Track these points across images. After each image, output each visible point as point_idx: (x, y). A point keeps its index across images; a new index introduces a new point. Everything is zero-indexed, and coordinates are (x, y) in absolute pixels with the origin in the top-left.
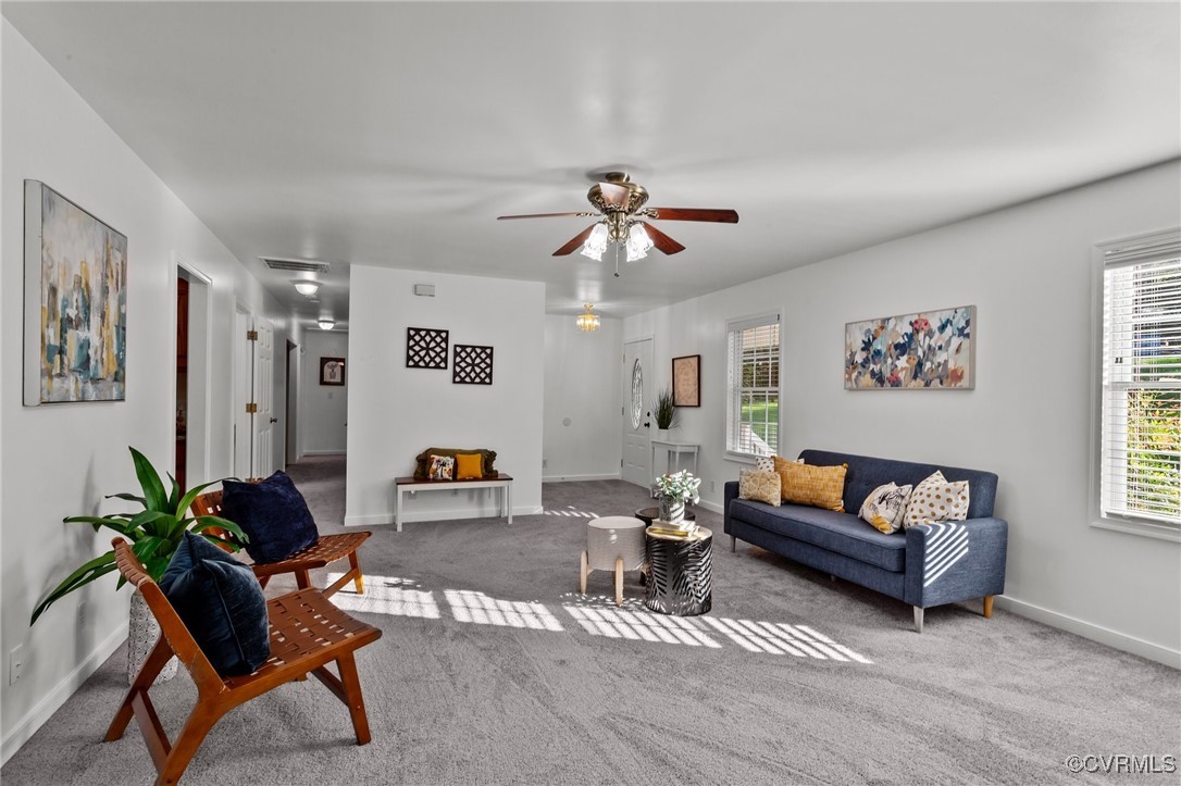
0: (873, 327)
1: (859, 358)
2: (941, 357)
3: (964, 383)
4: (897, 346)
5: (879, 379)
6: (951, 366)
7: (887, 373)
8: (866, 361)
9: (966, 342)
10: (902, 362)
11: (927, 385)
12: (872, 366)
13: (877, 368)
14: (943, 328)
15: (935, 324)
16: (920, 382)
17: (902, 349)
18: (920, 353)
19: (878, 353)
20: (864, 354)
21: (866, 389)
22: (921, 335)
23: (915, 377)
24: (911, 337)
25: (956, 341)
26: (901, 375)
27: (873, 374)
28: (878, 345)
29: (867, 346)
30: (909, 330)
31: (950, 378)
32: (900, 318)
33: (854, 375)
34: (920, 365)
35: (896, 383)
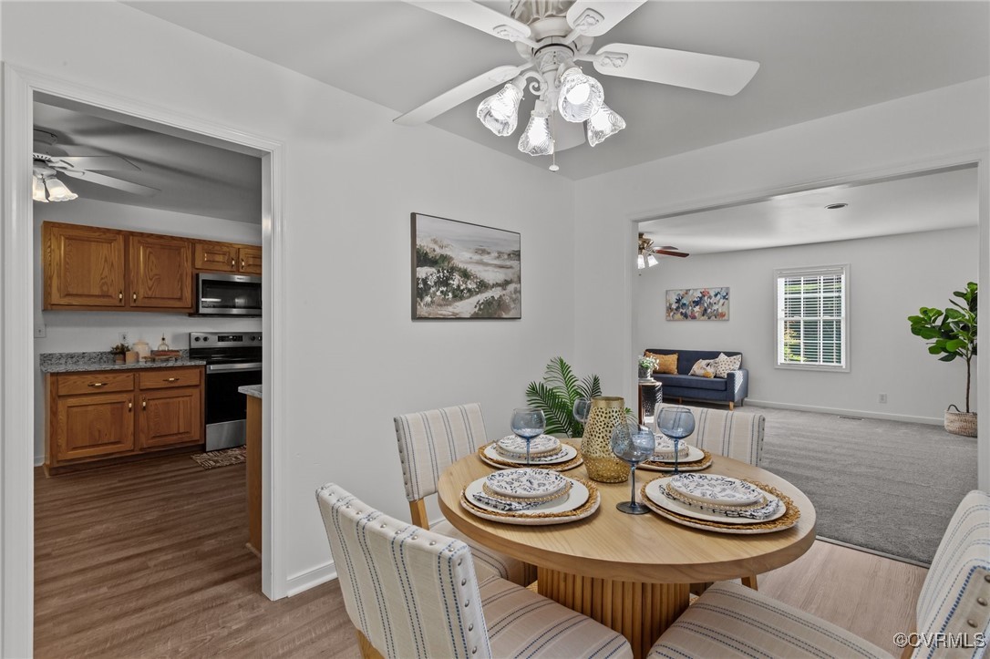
0: (681, 293)
1: (674, 306)
2: (715, 307)
3: (726, 318)
4: (694, 302)
5: (685, 316)
6: (720, 311)
7: (689, 313)
8: (677, 309)
9: (727, 301)
10: (697, 309)
11: (709, 318)
12: (681, 310)
13: (684, 311)
14: (716, 295)
15: (712, 294)
16: (705, 317)
17: (696, 303)
18: (706, 305)
19: (684, 304)
20: (677, 305)
21: (678, 320)
22: (706, 298)
23: (703, 315)
24: (701, 298)
25: (722, 301)
26: (696, 315)
27: (682, 314)
28: (684, 301)
29: (678, 301)
30: (700, 295)
31: (720, 316)
32: (696, 290)
33: (672, 314)
34: (706, 310)
35: (694, 318)
